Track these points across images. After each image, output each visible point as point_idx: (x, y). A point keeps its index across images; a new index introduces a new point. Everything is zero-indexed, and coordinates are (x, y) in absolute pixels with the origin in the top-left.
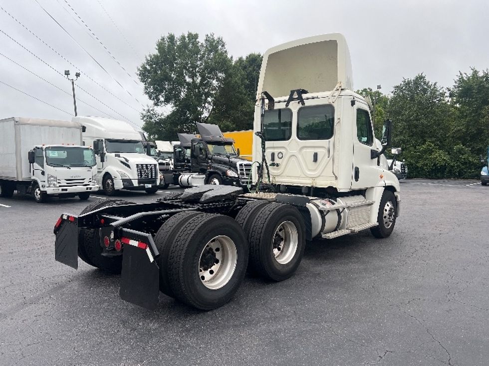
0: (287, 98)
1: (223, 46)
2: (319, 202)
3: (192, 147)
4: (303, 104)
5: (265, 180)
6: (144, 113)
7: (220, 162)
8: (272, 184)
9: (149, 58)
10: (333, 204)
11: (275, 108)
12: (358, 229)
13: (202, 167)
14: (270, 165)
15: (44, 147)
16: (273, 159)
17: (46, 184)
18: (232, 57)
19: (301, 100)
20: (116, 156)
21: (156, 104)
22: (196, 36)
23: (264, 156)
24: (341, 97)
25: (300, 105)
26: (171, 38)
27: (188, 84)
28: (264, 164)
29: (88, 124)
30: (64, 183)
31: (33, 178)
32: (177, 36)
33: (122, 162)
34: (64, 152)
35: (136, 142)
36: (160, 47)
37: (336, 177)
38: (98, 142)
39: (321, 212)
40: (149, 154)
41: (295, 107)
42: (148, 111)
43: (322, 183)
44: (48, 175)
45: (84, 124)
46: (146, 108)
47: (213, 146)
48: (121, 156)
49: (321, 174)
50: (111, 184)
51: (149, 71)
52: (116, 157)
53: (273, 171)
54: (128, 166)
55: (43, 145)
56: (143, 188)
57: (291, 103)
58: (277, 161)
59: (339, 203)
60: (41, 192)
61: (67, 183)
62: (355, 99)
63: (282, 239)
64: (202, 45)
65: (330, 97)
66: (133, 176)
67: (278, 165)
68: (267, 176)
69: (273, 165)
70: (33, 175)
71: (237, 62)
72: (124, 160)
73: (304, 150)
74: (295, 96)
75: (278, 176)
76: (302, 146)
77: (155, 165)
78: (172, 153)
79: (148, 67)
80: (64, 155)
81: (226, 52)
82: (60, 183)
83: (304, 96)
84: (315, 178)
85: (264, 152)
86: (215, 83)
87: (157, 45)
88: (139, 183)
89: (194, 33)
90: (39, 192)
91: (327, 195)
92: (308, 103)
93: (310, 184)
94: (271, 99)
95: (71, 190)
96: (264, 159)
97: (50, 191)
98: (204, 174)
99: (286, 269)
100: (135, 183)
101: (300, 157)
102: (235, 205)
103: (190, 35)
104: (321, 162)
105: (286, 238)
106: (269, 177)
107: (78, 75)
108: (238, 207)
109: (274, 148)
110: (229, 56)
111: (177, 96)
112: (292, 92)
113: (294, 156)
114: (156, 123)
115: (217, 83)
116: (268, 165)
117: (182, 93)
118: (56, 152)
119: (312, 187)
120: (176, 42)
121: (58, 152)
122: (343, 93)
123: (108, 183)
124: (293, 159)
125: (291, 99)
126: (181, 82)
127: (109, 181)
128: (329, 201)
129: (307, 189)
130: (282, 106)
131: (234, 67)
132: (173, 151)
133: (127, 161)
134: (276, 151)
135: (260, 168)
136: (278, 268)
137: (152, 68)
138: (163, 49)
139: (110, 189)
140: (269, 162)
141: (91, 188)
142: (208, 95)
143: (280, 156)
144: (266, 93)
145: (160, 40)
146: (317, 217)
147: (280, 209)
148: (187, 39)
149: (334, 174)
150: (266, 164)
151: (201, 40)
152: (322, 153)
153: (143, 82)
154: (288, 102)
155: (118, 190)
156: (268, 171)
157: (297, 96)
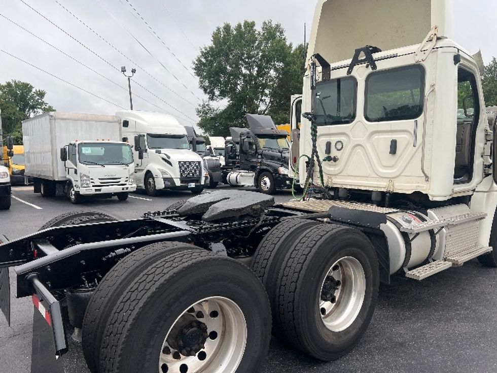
0: (349, 61)
1: (281, 33)
2: (399, 216)
3: (241, 141)
4: (374, 67)
5: (317, 181)
6: (200, 108)
7: (272, 158)
8: (326, 187)
9: (203, 50)
10: (423, 220)
11: (332, 77)
12: (462, 259)
13: (253, 164)
14: (324, 160)
15: (77, 143)
16: (328, 150)
17: (79, 184)
18: (291, 44)
19: (372, 63)
20: (157, 152)
21: (212, 99)
22: (253, 24)
23: (314, 146)
24: (435, 51)
25: (370, 70)
26: (227, 28)
27: (244, 76)
28: (315, 158)
29: (131, 118)
30: (98, 183)
31: (68, 177)
32: (233, 26)
33: (163, 159)
34: (102, 149)
35: (180, 137)
36: (216, 37)
37: (426, 176)
38: (139, 137)
39: (405, 235)
40: (194, 150)
41: (361, 73)
42: (204, 106)
43: (405, 187)
44: (81, 173)
45: (127, 118)
46: (202, 104)
47: (265, 139)
48: (162, 152)
49: (401, 173)
50: (152, 183)
51: (204, 65)
52: (157, 154)
53: (328, 168)
54: (170, 164)
55: (76, 141)
56: (186, 188)
57: (356, 67)
58: (334, 153)
59: (432, 218)
60: (75, 192)
61: (101, 183)
62: (461, 53)
63: (338, 283)
64: (259, 34)
65: (418, 53)
66: (175, 175)
67: (335, 160)
68: (319, 175)
69: (329, 159)
70: (68, 174)
71: (296, 50)
72: (165, 157)
73: (376, 137)
74: (362, 57)
75: (335, 175)
76: (372, 131)
77: (199, 163)
78: (223, 149)
79: (203, 60)
80: (100, 151)
81: (284, 39)
82: (93, 182)
83: (375, 56)
84: (393, 178)
85: (314, 141)
86: (272, 73)
87: (213, 37)
88: (182, 182)
89: (250, 21)
90: (73, 192)
91: (412, 206)
92: (381, 66)
93: (384, 188)
94: (326, 66)
95: (105, 190)
96: (315, 151)
97: (83, 191)
98: (254, 171)
99: (345, 338)
100: (178, 183)
101: (368, 147)
102: (258, 225)
103: (246, 24)
104: (401, 154)
105: (344, 280)
106: (322, 176)
107: (134, 71)
108: (265, 229)
109: (330, 135)
110: (288, 44)
111: (233, 89)
112: (358, 52)
113: (359, 145)
114: (212, 118)
115: (275, 73)
116: (321, 159)
117: (239, 87)
118: (90, 148)
119: (388, 192)
120: (232, 32)
121: (92, 148)
122: (440, 44)
123: (150, 182)
124: (358, 150)
125: (356, 61)
126: (236, 74)
127: (151, 180)
128: (416, 215)
129: (380, 195)
130: (343, 73)
131: (293, 54)
132: (224, 147)
133: (169, 157)
134: (333, 140)
135: (310, 164)
136: (330, 340)
137: (207, 61)
138: (218, 39)
139: (151, 189)
140: (322, 155)
141: (127, 188)
142: (265, 86)
143: (339, 146)
144: (318, 56)
145: (215, 31)
146: (398, 242)
147: (333, 238)
148: (243, 28)
149: (423, 172)
150: (318, 157)
151: (258, 28)
152: (403, 140)
153: (198, 76)
154: (351, 67)
155: (160, 190)
156: (321, 167)
157: (365, 57)
